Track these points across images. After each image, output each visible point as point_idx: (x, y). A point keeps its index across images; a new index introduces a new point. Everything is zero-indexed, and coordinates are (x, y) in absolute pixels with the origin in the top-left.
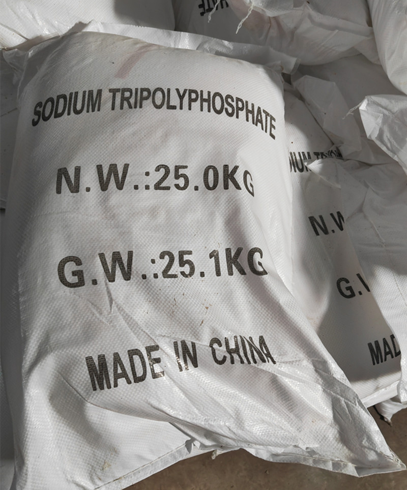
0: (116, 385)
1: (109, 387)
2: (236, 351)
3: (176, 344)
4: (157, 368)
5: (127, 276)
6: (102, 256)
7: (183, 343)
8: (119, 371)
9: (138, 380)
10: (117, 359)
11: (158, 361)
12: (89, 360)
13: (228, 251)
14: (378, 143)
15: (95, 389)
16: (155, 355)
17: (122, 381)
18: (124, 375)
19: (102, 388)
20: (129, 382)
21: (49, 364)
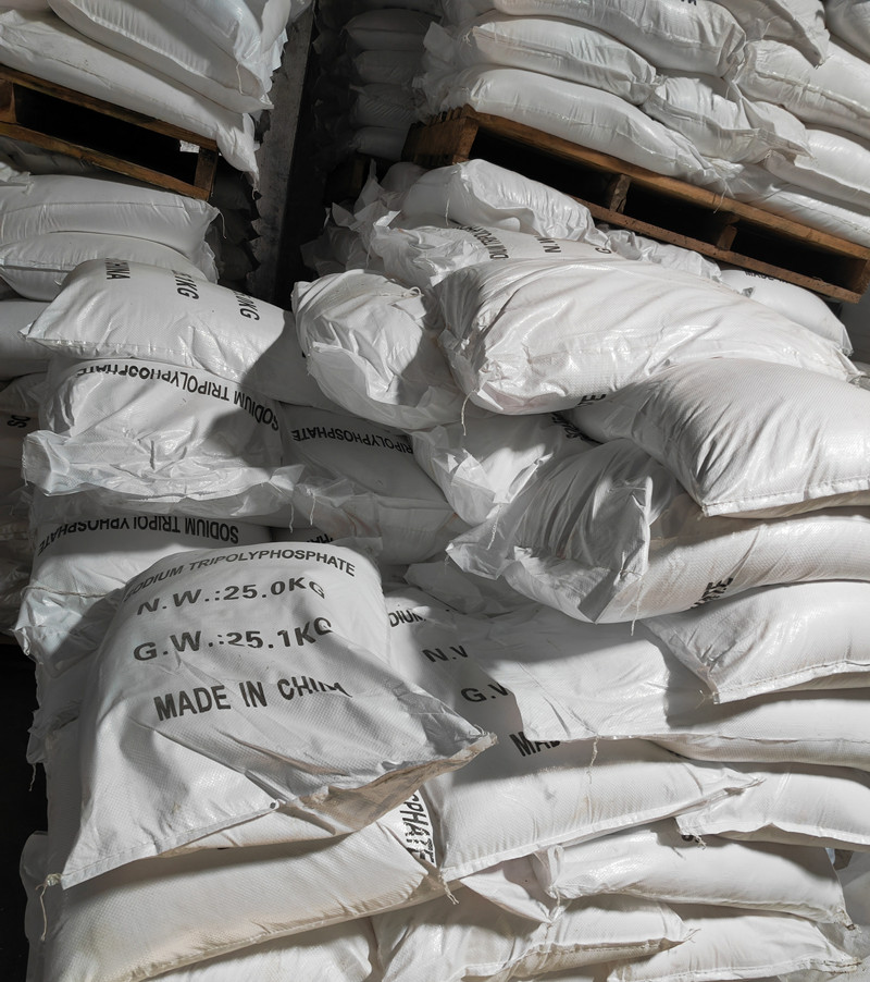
0: (182, 714)
1: (175, 715)
2: (306, 686)
3: (241, 685)
4: (222, 702)
5: (195, 647)
6: (173, 638)
7: (249, 684)
8: (185, 703)
9: (203, 710)
10: (183, 695)
11: (224, 697)
12: (157, 700)
13: (297, 631)
14: (475, 572)
15: (162, 719)
16: (219, 692)
17: (187, 712)
18: (190, 706)
19: (168, 717)
20: (195, 712)
21: (122, 710)
